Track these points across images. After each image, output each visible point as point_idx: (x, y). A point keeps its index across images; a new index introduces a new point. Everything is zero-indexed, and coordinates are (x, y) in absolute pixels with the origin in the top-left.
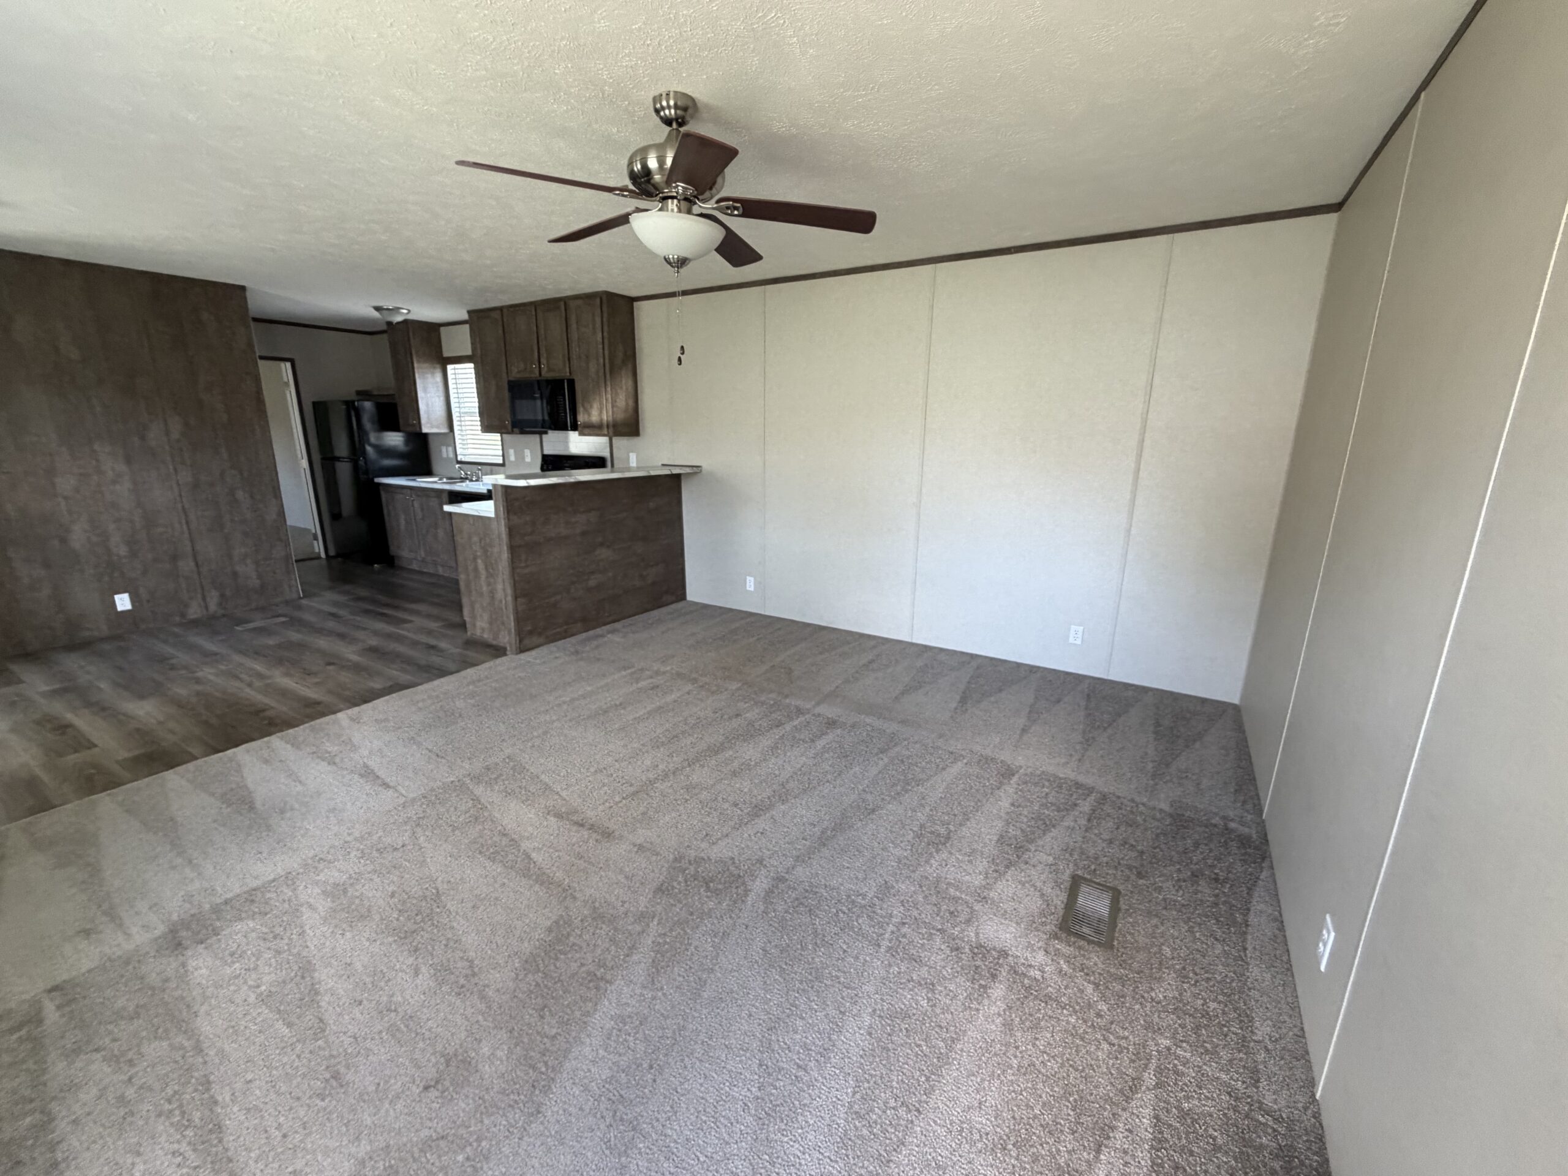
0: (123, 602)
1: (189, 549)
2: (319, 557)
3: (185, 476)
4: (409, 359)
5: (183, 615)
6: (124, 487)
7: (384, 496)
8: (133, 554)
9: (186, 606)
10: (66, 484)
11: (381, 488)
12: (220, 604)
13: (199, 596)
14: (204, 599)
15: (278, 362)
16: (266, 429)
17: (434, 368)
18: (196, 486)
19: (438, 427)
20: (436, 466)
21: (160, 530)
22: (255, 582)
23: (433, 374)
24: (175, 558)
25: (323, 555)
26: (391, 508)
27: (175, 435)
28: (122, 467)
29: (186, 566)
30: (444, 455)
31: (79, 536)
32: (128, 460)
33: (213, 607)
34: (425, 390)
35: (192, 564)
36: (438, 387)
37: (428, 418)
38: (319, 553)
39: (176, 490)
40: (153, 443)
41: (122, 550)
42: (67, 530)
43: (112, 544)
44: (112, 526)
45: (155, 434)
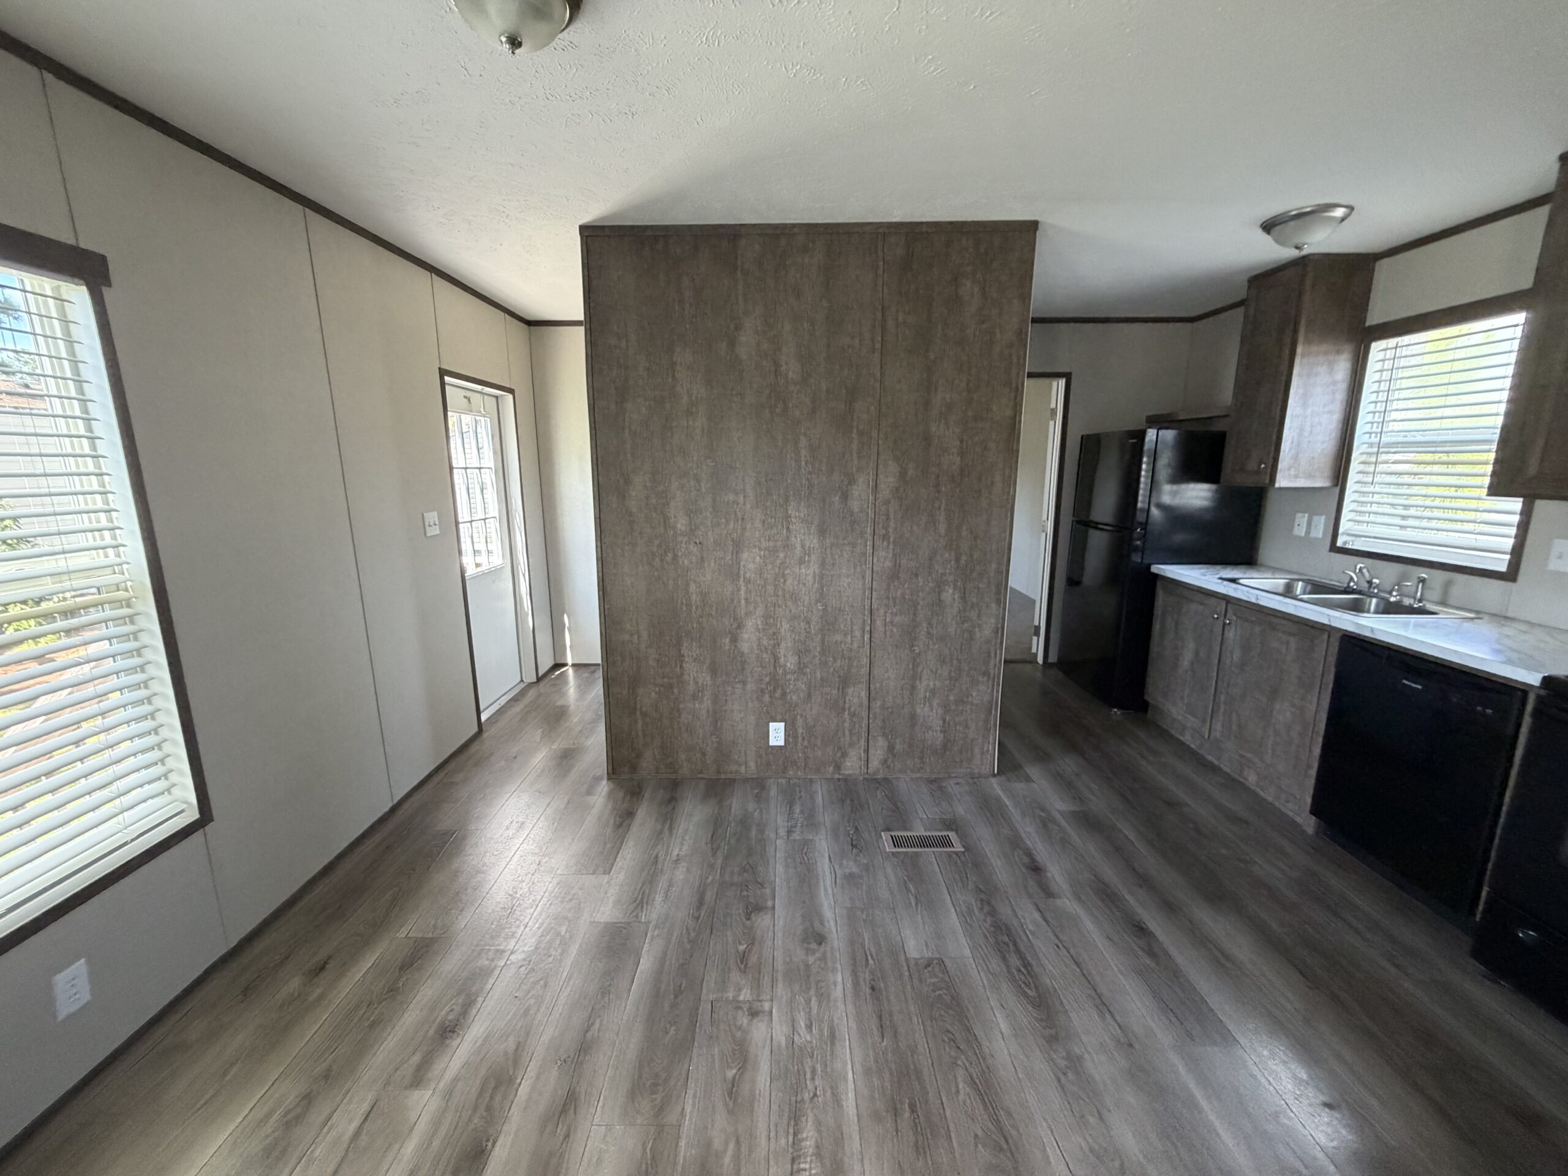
0: (777, 733)
1: (864, 671)
2: (1033, 660)
3: (884, 559)
4: (1288, 340)
5: (838, 767)
6: (809, 572)
7: (1161, 598)
8: (801, 668)
9: (844, 755)
10: (750, 561)
11: (1159, 583)
12: (885, 762)
13: (863, 743)
14: (867, 751)
15: (1047, 381)
16: (1010, 482)
17: (1338, 352)
18: (894, 575)
19: (1310, 476)
20: (1270, 548)
21: (838, 637)
22: (936, 737)
23: (1331, 365)
24: (845, 682)
25: (1040, 659)
26: (1170, 622)
27: (885, 492)
28: (813, 542)
29: (856, 695)
30: (1300, 531)
31: (749, 638)
32: (822, 532)
33: (875, 764)
34: (1304, 403)
35: (863, 694)
36: (1334, 392)
37: (1296, 458)
38: (1036, 655)
39: (868, 579)
40: (855, 505)
41: (790, 662)
42: (740, 626)
43: (782, 651)
44: (786, 626)
45: (860, 491)
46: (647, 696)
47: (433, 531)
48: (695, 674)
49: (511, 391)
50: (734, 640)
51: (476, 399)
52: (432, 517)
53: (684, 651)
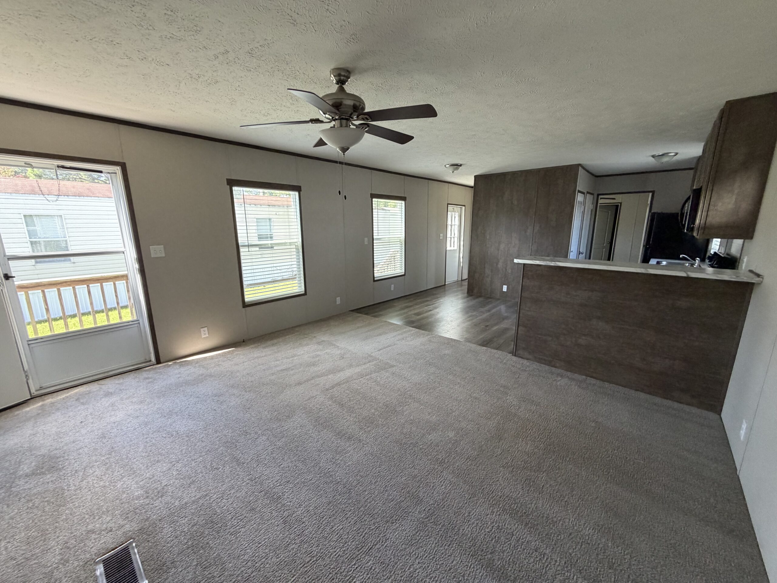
0: (505, 288)
3: (534, 247)
8: (512, 273)
10: (502, 246)
18: (537, 251)
27: (536, 231)
28: (517, 242)
31: (500, 265)
32: (520, 240)
39: (530, 252)
40: (528, 234)
41: (509, 271)
42: (499, 261)
43: (508, 268)
44: (509, 262)
45: (529, 231)
46: (477, 276)
47: (441, 238)
48: (488, 271)
49: (464, 206)
50: (497, 265)
51: (455, 208)
52: (441, 235)
53: (486, 266)
